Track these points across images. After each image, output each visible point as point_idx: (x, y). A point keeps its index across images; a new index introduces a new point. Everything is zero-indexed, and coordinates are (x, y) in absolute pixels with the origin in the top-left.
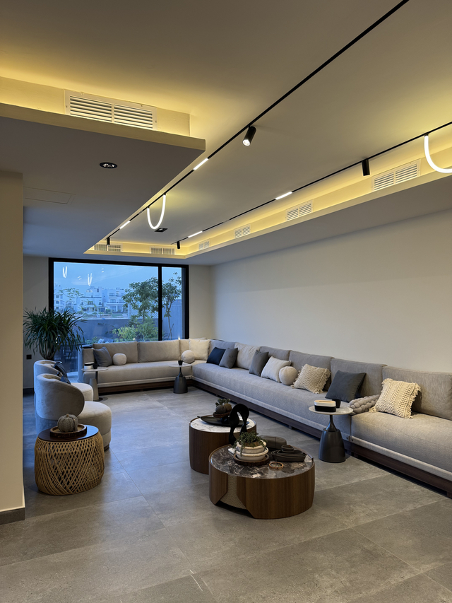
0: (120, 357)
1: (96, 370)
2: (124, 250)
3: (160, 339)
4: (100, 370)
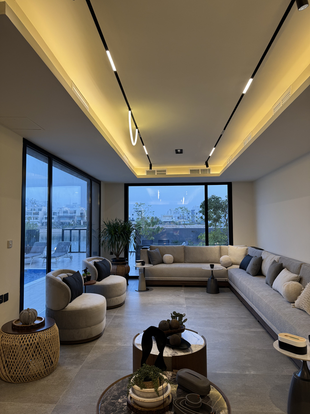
0: (168, 257)
1: (144, 266)
2: (168, 173)
3: (207, 244)
4: (147, 266)
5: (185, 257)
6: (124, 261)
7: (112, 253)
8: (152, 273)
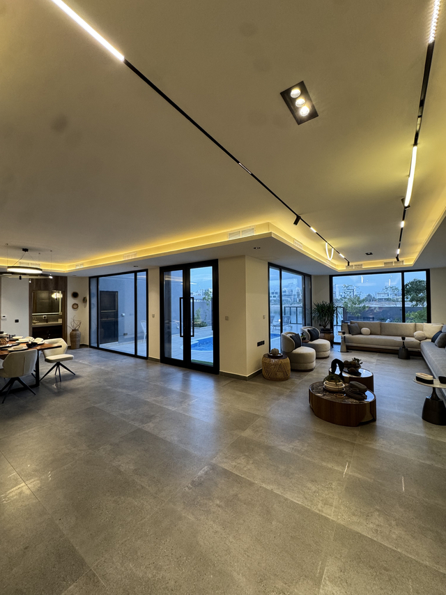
1: (344, 335)
2: (364, 267)
4: (347, 335)
5: (382, 331)
6: (330, 331)
7: (320, 325)
8: (351, 341)
